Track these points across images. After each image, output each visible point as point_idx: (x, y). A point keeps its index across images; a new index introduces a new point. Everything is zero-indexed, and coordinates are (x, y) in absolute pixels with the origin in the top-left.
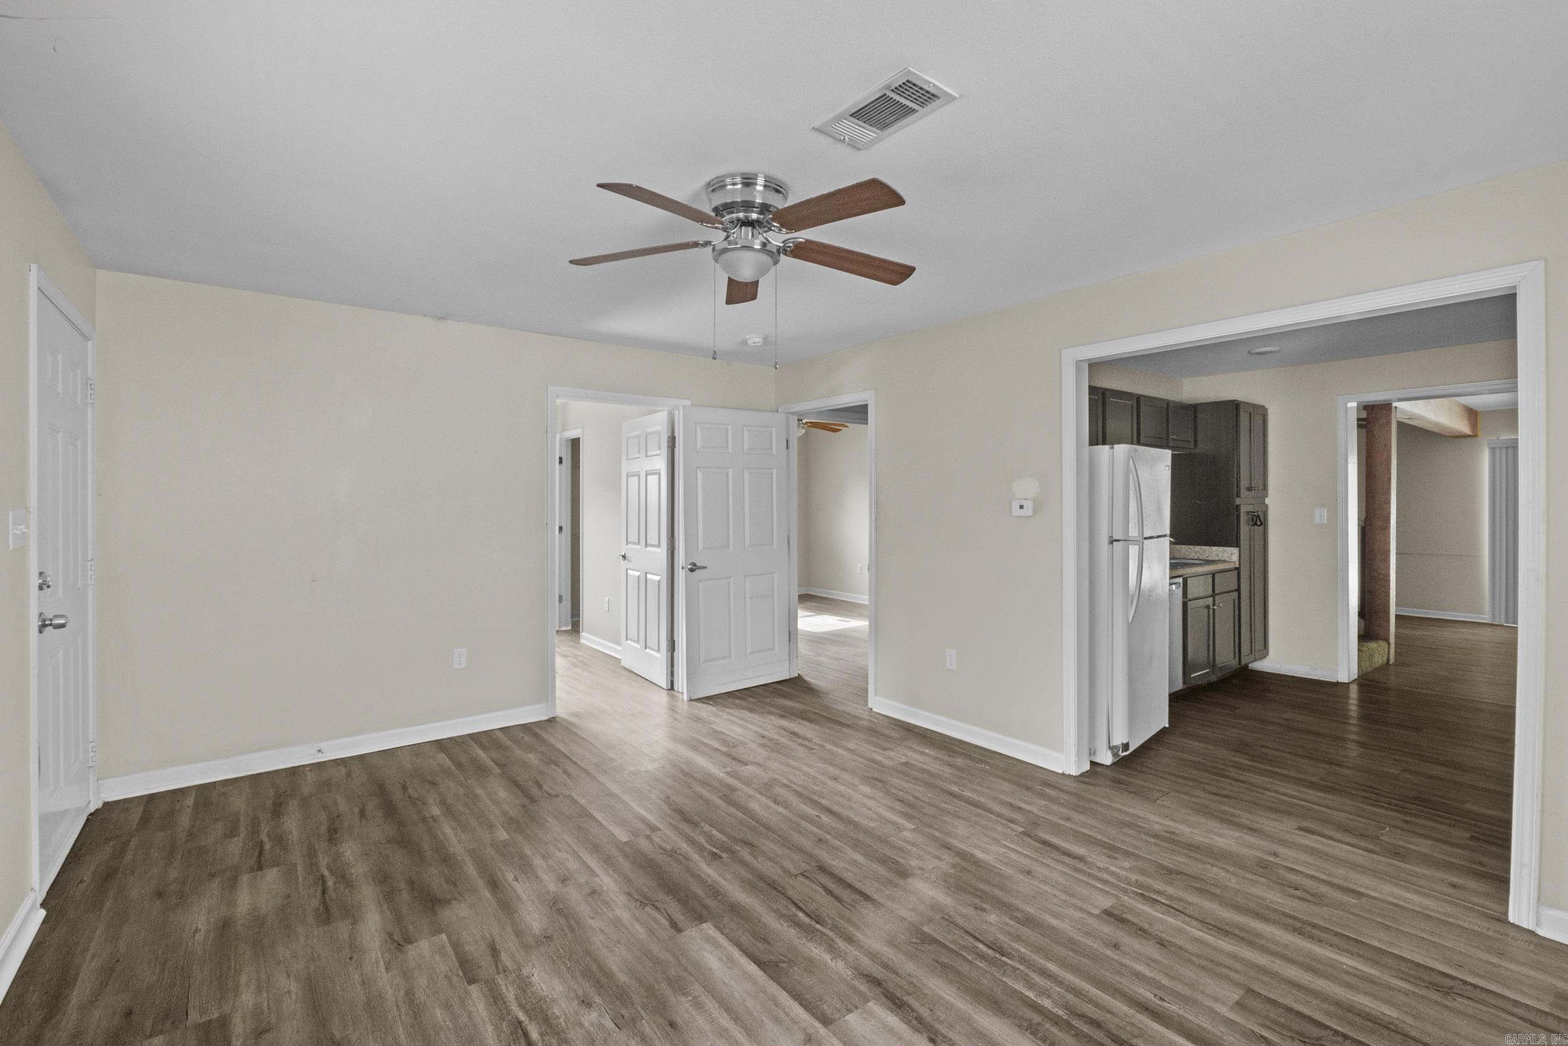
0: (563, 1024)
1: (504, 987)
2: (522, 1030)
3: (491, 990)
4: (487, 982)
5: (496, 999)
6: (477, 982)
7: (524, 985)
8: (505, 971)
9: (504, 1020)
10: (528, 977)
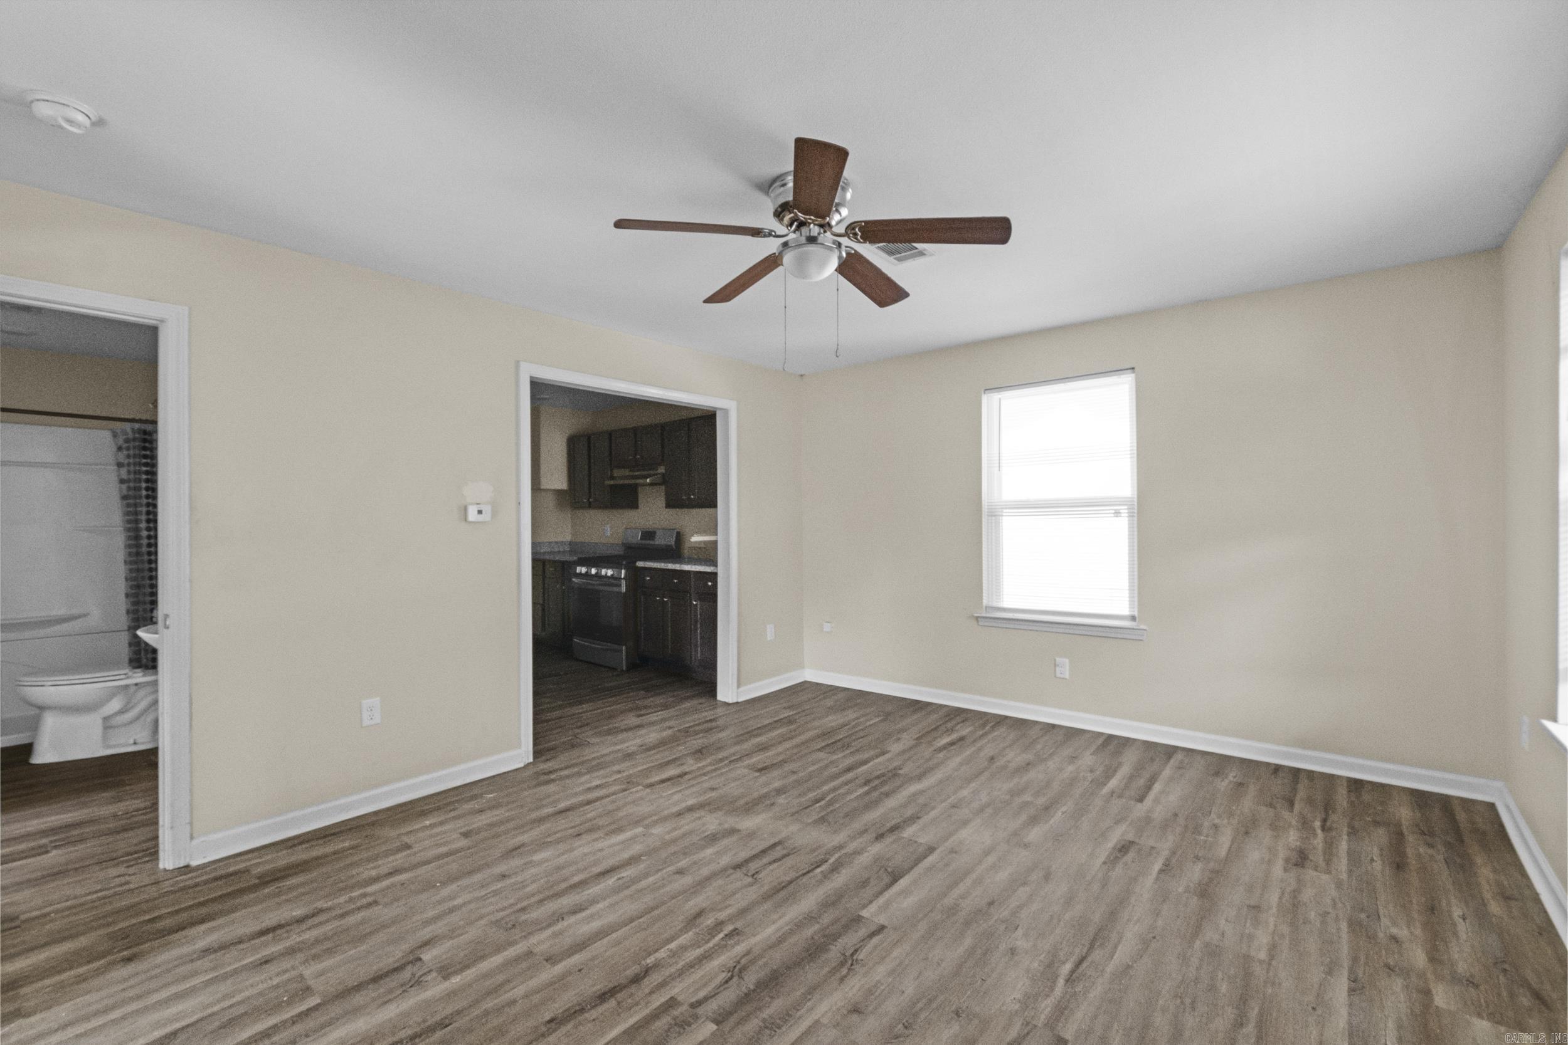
0: (1043, 955)
1: (1046, 1012)
2: (1071, 976)
3: (1057, 1020)
4: (1052, 1029)
5: (1061, 1011)
6: (1059, 1036)
7: (1029, 1001)
8: (1028, 1024)
9: (1075, 992)
10: (1019, 1001)
